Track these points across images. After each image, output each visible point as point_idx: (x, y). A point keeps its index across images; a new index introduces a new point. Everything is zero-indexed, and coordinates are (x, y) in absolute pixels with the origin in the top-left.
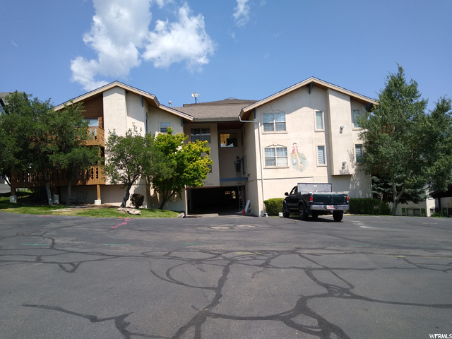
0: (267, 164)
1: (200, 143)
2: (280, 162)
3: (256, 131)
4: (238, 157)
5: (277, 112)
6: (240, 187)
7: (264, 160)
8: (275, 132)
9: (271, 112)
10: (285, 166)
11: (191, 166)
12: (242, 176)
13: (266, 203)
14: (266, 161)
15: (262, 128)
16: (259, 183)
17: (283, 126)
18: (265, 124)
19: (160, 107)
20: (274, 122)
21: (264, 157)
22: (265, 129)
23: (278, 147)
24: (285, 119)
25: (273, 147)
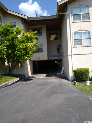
0: (75, 44)
1: (32, 32)
2: (85, 42)
3: (68, 20)
4: (58, 45)
5: (83, 6)
6: (59, 60)
7: (73, 41)
8: (82, 20)
9: (79, 6)
10: (89, 45)
11: (21, 46)
12: (61, 54)
13: (75, 72)
14: (75, 42)
15: (72, 18)
16: (70, 57)
17: (87, 16)
18: (74, 15)
19: (8, 12)
20: (81, 13)
21: (73, 39)
22: (74, 19)
23: (84, 31)
24: (89, 11)
25: (80, 31)
